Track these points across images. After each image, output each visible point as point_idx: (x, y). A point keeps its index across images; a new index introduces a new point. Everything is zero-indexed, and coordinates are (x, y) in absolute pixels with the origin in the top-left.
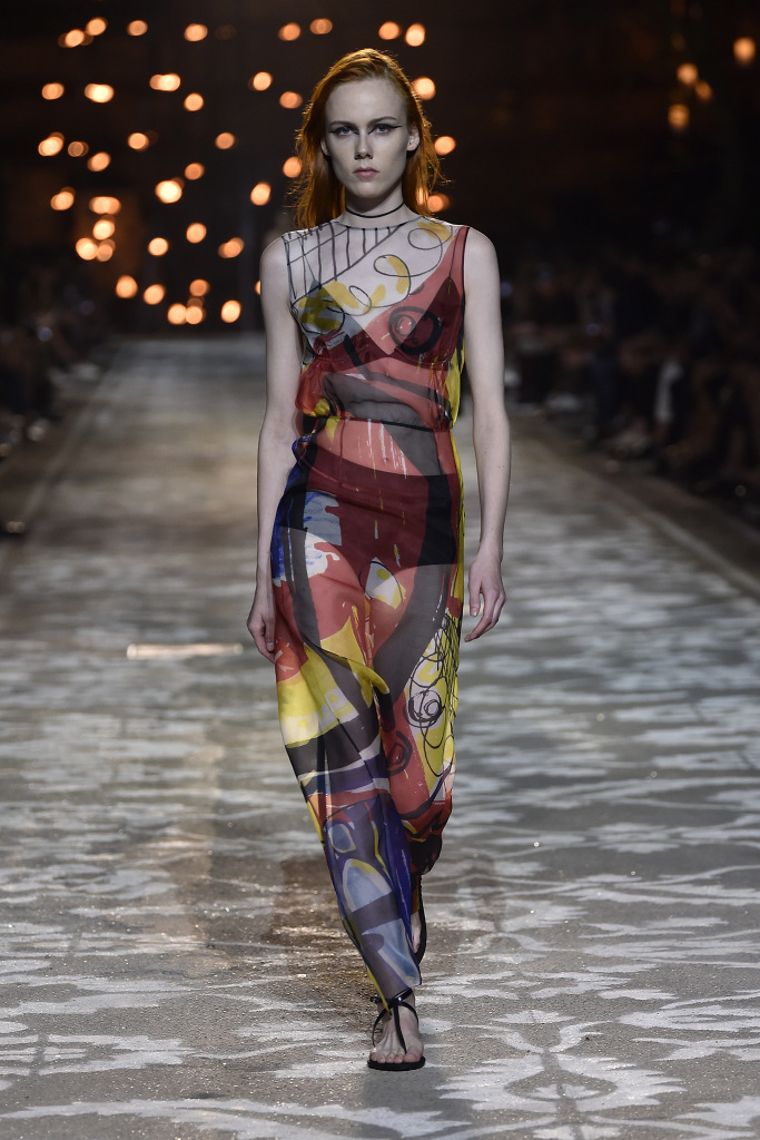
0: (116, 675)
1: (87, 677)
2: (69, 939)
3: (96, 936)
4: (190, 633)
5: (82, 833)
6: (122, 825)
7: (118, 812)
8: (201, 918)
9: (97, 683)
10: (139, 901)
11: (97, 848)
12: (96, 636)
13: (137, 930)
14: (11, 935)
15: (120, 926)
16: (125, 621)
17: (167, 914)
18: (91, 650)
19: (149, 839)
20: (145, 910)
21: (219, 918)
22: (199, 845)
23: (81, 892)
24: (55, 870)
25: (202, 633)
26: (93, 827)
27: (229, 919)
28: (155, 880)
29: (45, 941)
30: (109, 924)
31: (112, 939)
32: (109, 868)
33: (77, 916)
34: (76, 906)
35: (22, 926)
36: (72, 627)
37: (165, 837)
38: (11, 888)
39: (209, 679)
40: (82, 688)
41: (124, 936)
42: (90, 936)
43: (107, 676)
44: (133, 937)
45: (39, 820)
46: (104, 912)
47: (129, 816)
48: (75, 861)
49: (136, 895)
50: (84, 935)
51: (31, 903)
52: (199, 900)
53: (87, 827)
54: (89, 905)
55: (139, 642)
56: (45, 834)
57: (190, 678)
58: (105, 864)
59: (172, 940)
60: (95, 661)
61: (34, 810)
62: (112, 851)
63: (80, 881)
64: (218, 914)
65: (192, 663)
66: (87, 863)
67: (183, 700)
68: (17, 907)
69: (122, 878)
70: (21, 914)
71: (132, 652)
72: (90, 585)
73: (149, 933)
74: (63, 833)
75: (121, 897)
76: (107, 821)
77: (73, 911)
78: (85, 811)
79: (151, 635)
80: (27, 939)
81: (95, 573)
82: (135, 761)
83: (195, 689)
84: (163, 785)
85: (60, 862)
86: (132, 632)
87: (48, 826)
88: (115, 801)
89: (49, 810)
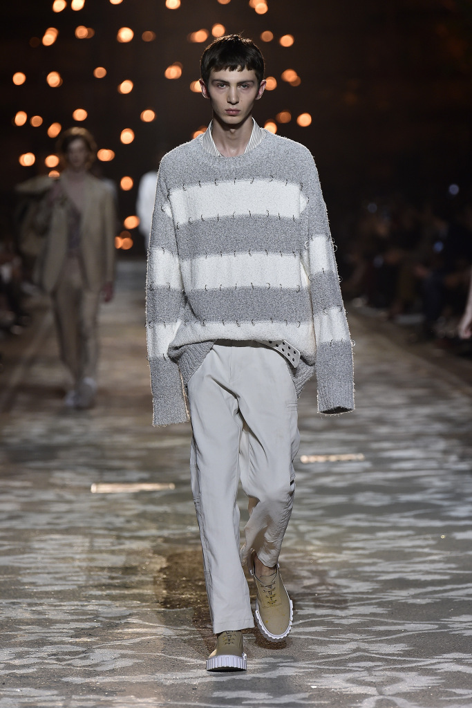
0: (84, 505)
1: (63, 507)
2: (63, 700)
3: (83, 697)
4: (137, 475)
5: (67, 622)
6: (96, 616)
7: (92, 606)
8: (159, 685)
9: (69, 512)
10: (113, 672)
11: (79, 633)
12: (67, 477)
13: (112, 693)
14: (19, 697)
15: (99, 690)
16: (89, 466)
17: (134, 681)
18: (63, 487)
19: (117, 626)
20: (116, 679)
21: (172, 685)
22: (154, 631)
23: (69, 665)
24: (49, 649)
25: (145, 475)
26: (75, 617)
27: (181, 685)
28: (123, 656)
29: (45, 701)
30: (91, 689)
31: (94, 700)
32: (89, 648)
33: (67, 683)
34: (65, 676)
35: (27, 690)
36: (49, 470)
37: (128, 625)
38: (17, 662)
39: (151, 508)
40: (59, 515)
41: (103, 698)
42: (78, 697)
43: (76, 506)
44: (110, 698)
45: (34, 612)
46: (87, 680)
47: (100, 609)
48: (62, 643)
49: (110, 667)
50: (74, 697)
51: (33, 673)
52: (157, 671)
53: (70, 618)
54: (77, 674)
55: (99, 482)
56: (39, 623)
57: (138, 508)
58: (85, 644)
59: (139, 700)
60: (68, 496)
61: (30, 605)
62: (90, 635)
63: (68, 657)
64: (172, 682)
65: (138, 496)
66: (71, 643)
67: (134, 524)
68: (22, 676)
69: (98, 655)
70: (26, 681)
71: (94, 489)
72: (61, 439)
73: (122, 695)
74: (52, 622)
75: (99, 669)
76: (84, 613)
77: (65, 679)
78: (68, 606)
79: (108, 476)
80: (32, 700)
81: (62, 431)
82: (102, 569)
83: (142, 516)
84: (125, 586)
85: (52, 644)
86: (94, 473)
87: (41, 617)
88: (89, 598)
89: (41, 604)
